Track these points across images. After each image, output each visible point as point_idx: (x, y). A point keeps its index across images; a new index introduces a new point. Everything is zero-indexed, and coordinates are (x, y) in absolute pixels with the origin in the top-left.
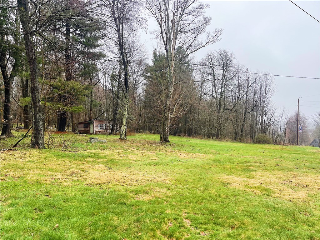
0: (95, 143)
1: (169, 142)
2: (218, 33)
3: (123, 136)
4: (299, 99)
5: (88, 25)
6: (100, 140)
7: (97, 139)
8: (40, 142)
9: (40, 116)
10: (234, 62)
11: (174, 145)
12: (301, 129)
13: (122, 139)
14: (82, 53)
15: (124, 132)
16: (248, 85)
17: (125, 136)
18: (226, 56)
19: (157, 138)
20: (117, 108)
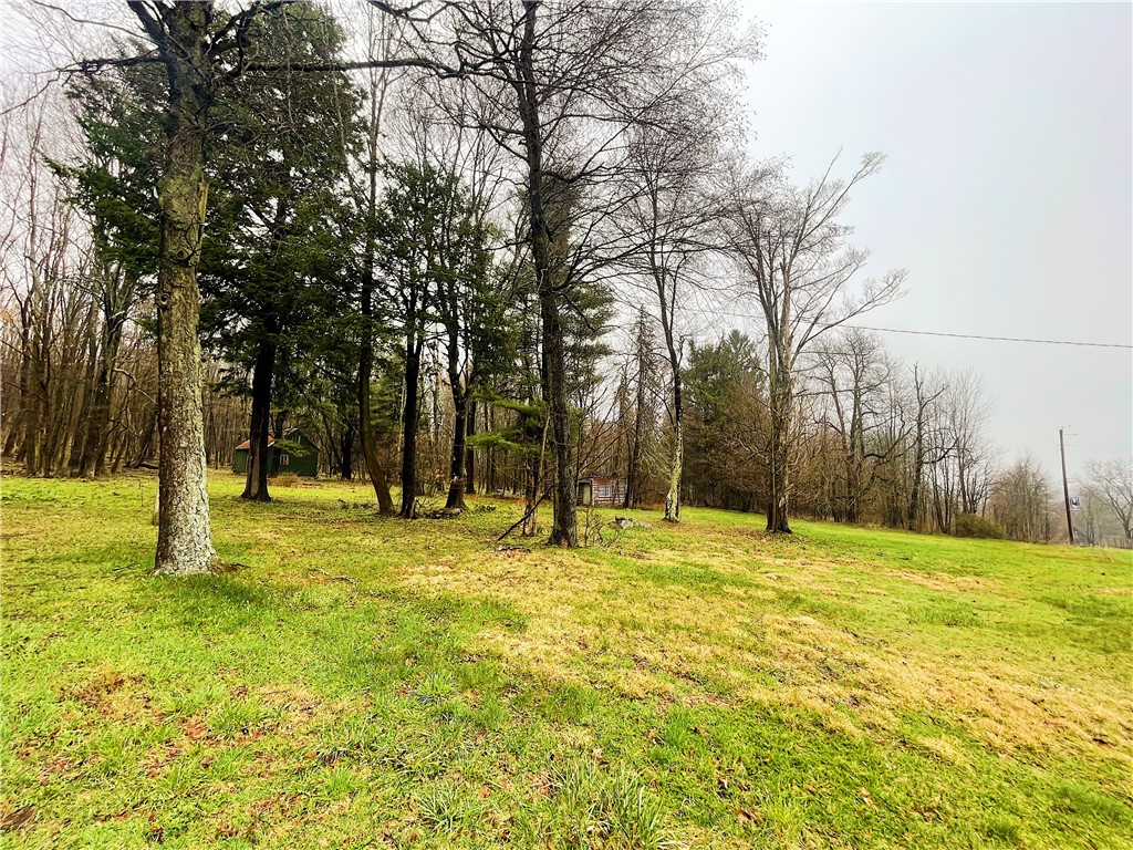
0: (629, 528)
1: (789, 532)
2: (894, 281)
3: (673, 515)
4: (1061, 432)
5: (585, 296)
6: (637, 524)
7: (631, 520)
8: (570, 531)
9: (570, 471)
10: (880, 352)
11: (806, 540)
12: (1076, 504)
13: (669, 520)
14: (574, 349)
15: (674, 506)
16: (921, 399)
17: (677, 514)
18: (860, 340)
19: (761, 522)
20: (636, 453)
